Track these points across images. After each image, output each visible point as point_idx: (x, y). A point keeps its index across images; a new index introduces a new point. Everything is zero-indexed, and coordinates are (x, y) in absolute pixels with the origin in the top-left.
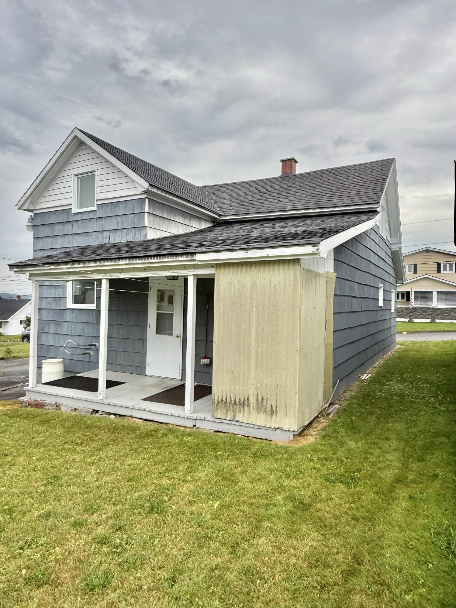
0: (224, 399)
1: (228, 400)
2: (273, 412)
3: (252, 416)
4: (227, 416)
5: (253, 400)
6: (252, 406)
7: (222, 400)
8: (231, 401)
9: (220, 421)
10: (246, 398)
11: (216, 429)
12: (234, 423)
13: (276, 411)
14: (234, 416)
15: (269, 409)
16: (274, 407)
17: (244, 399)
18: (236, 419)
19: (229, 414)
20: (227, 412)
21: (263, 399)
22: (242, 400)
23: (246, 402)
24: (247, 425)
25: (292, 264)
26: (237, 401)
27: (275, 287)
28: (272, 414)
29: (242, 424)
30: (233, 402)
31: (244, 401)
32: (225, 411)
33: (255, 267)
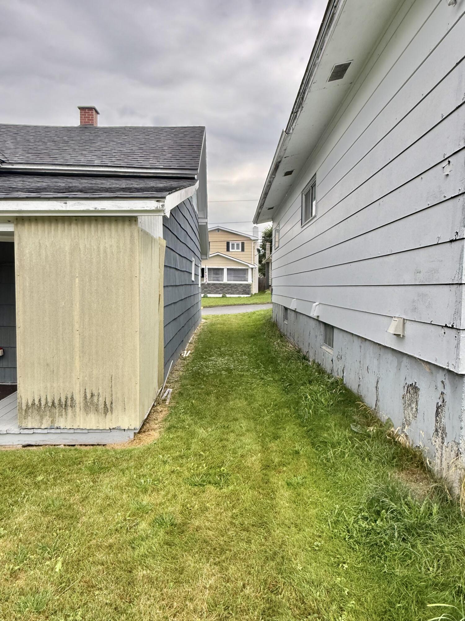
0: (37, 402)
1: (43, 402)
2: (107, 409)
3: (78, 419)
4: (42, 423)
5: (79, 399)
6: (78, 406)
7: (33, 404)
8: (47, 403)
9: (32, 431)
10: (69, 397)
11: (26, 443)
12: (53, 431)
13: (111, 407)
14: (52, 422)
15: (101, 406)
16: (108, 403)
17: (67, 398)
18: (56, 425)
19: (44, 421)
20: (42, 418)
21: (92, 395)
22: (63, 400)
23: (69, 402)
24: (72, 431)
25: (127, 223)
26: (56, 402)
27: (105, 252)
28: (106, 413)
29: (65, 431)
30: (50, 404)
31: (66, 402)
32: (38, 418)
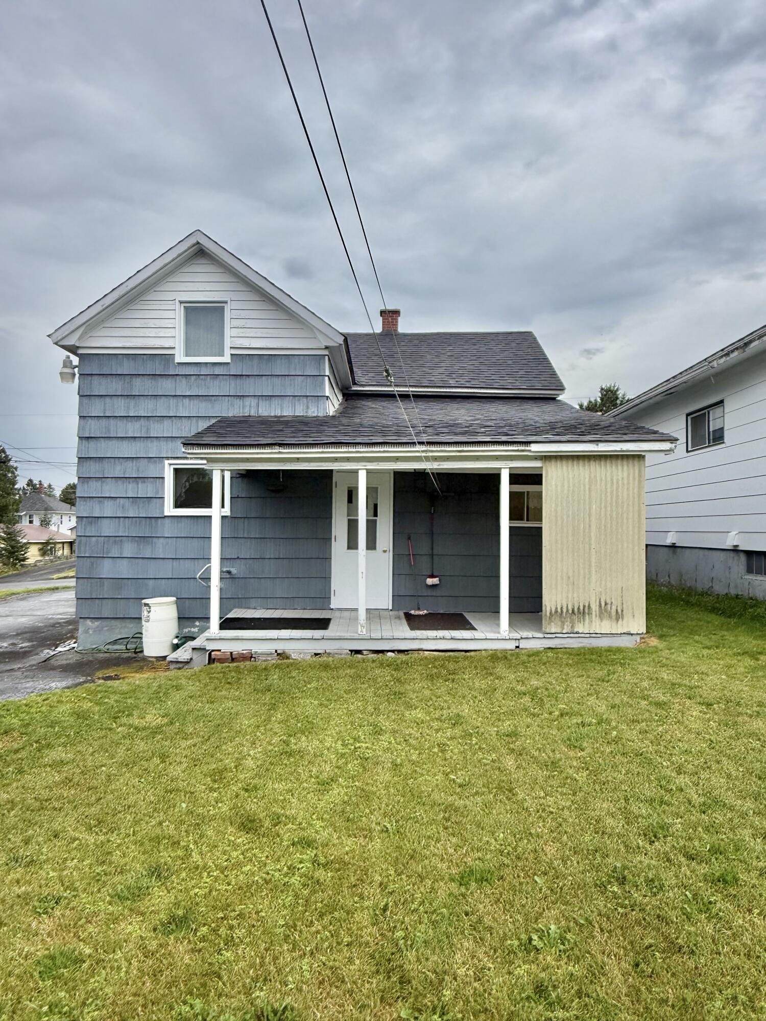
0: (559, 610)
1: (565, 610)
2: (619, 616)
3: (594, 624)
4: (563, 629)
5: (595, 607)
6: (594, 613)
7: (556, 612)
8: (567, 610)
9: (554, 636)
10: (587, 605)
11: (548, 646)
12: (572, 635)
13: (622, 614)
14: (572, 627)
15: (614, 613)
16: (619, 611)
17: (584, 607)
18: (576, 630)
19: (565, 627)
20: (563, 623)
21: (606, 604)
22: (581, 608)
23: (586, 611)
24: (588, 635)
25: (637, 459)
26: (576, 610)
27: (618, 482)
28: (617, 620)
29: (582, 635)
30: (570, 612)
31: (584, 609)
32: (559, 623)
33: (595, 461)
